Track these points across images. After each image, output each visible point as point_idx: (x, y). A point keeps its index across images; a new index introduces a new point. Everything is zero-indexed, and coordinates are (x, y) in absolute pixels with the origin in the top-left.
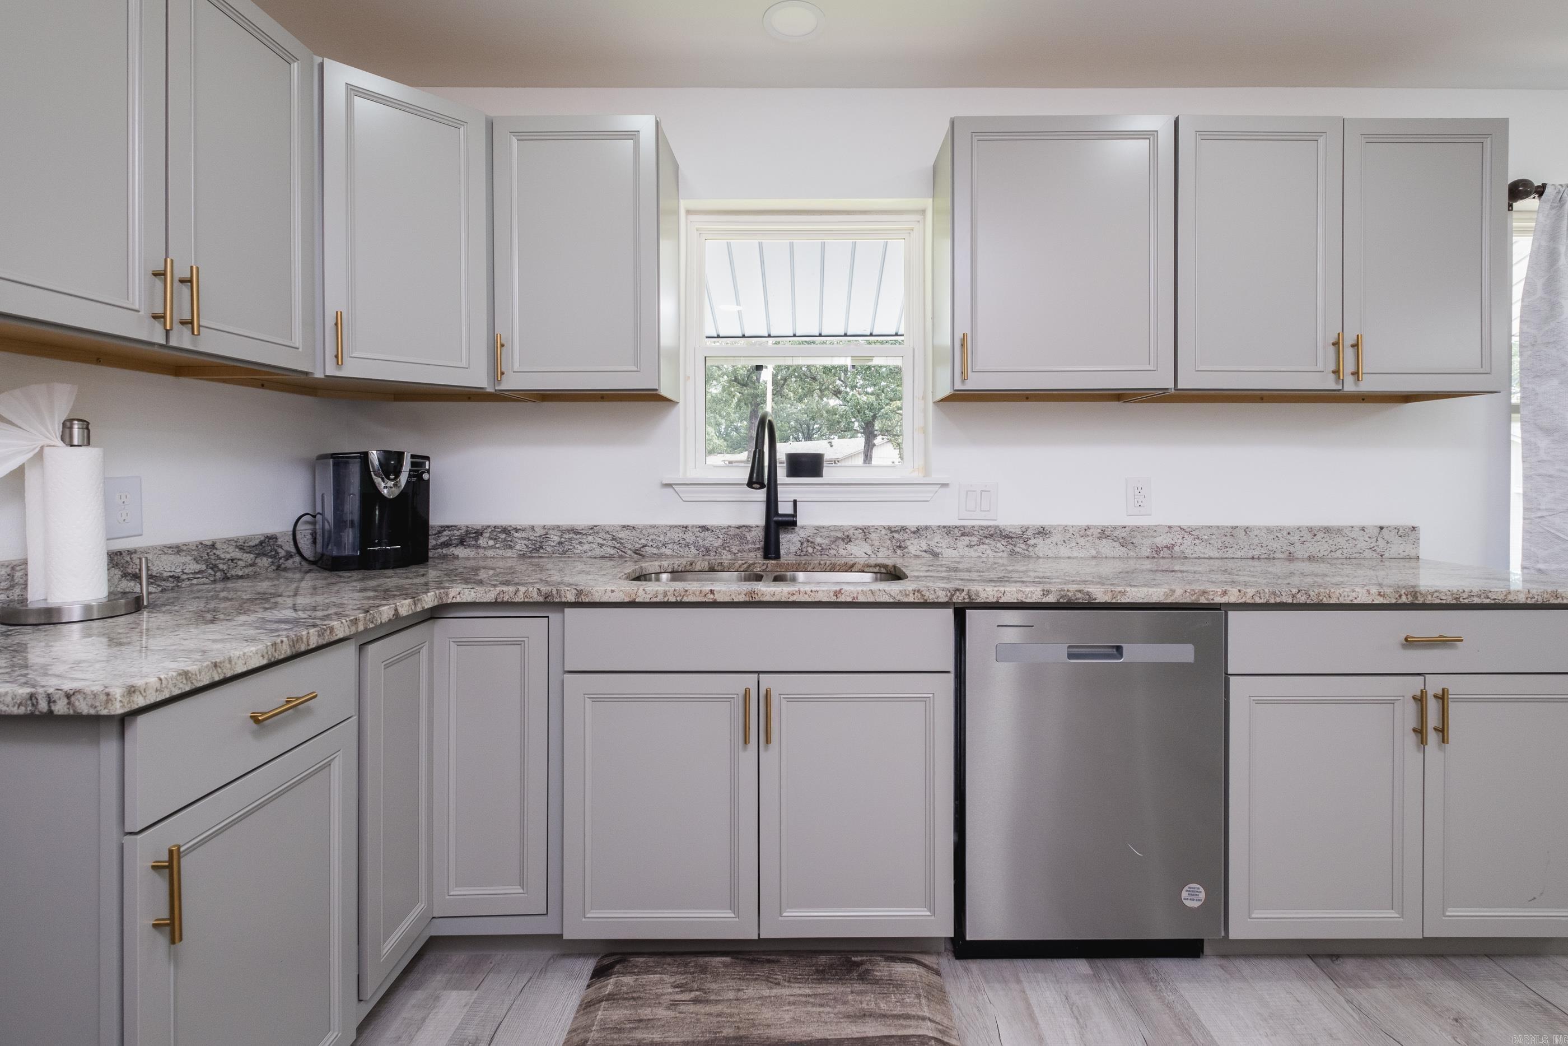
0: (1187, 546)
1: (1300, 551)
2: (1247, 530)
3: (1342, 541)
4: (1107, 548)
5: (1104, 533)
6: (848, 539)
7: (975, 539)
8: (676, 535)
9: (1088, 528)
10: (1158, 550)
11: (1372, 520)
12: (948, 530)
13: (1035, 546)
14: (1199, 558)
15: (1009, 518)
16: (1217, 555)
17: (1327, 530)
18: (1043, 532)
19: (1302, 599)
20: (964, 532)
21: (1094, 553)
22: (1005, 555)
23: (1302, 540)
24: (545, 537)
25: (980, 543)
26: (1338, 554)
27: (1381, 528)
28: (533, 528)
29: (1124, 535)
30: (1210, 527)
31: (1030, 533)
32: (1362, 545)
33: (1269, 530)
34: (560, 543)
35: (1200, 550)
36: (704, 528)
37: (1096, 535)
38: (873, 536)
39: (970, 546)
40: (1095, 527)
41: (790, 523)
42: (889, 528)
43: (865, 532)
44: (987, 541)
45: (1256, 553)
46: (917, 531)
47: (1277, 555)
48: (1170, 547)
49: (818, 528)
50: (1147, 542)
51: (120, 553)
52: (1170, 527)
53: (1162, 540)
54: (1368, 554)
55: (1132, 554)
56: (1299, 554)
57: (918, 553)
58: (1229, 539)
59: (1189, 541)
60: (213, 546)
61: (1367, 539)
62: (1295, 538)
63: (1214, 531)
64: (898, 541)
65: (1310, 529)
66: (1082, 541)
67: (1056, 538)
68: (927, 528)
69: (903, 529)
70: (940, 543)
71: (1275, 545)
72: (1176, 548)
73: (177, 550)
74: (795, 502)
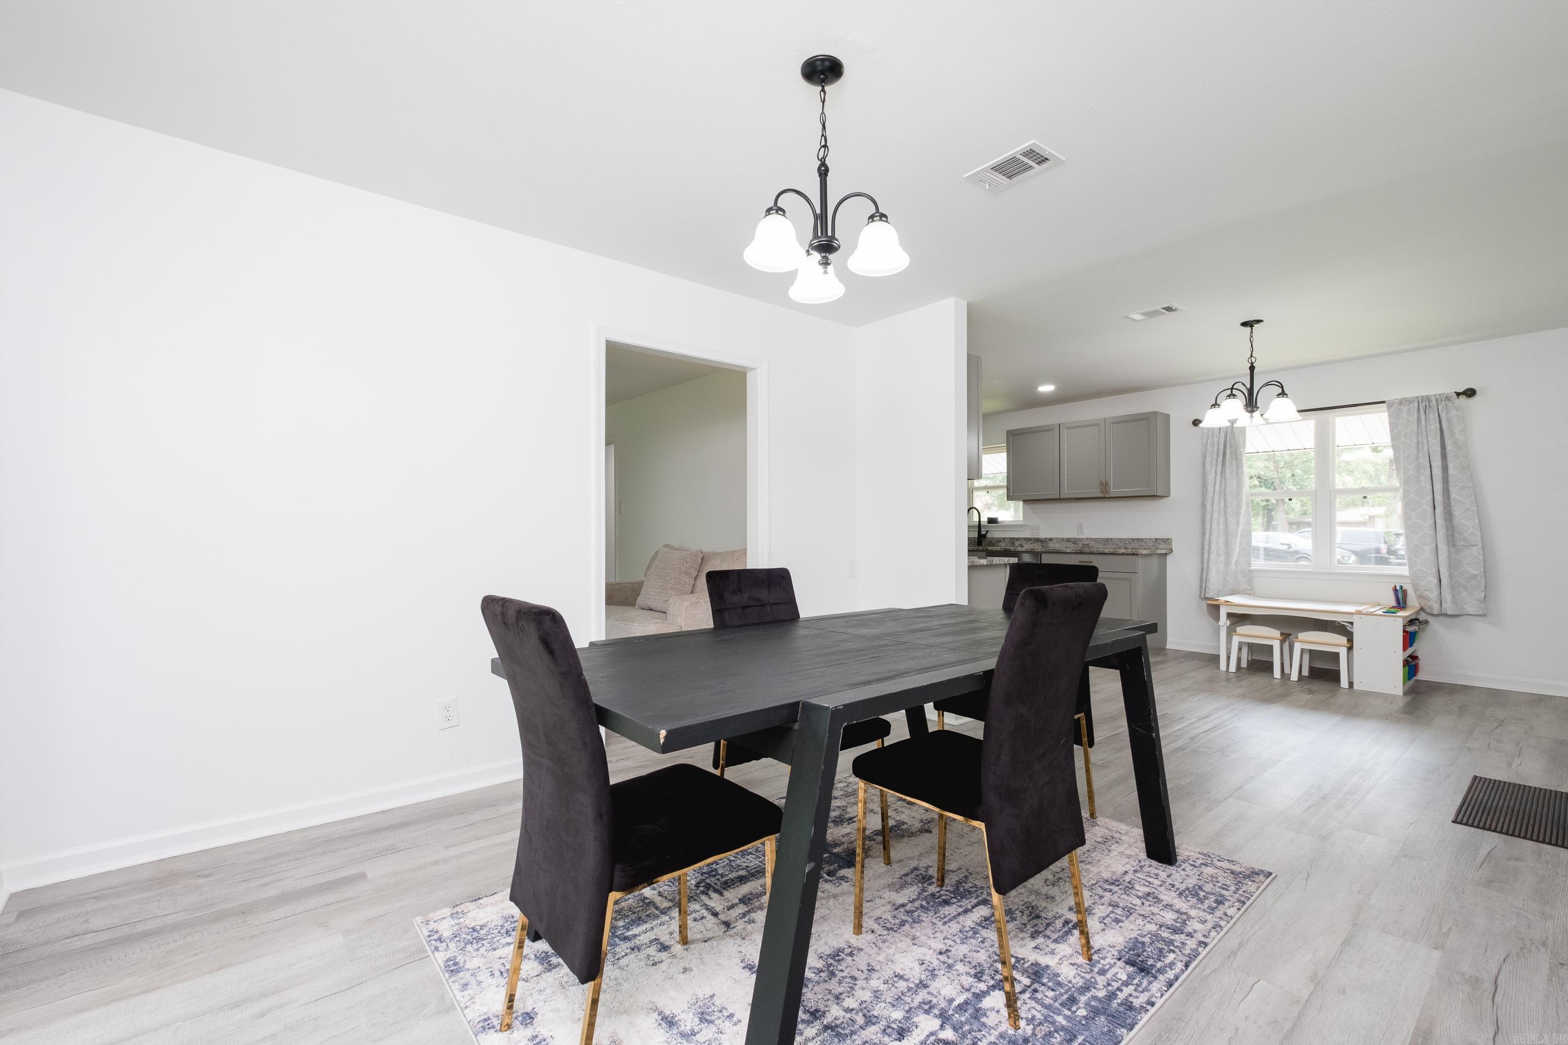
1: (1129, 546)
2: (1111, 539)
3: (1143, 543)
4: (1068, 544)
5: (1068, 540)
6: (1000, 541)
7: (1032, 541)
9: (1063, 538)
10: (1084, 545)
11: (1153, 536)
12: (1025, 539)
13: (1049, 544)
14: (1097, 548)
15: (1042, 535)
16: (1103, 547)
17: (1138, 539)
18: (1051, 540)
19: (1055, 551)
20: (1029, 539)
21: (1065, 546)
22: (1041, 546)
23: (1130, 542)
25: (1034, 543)
27: (1156, 539)
29: (1074, 540)
30: (1100, 538)
31: (1048, 540)
32: (1150, 544)
33: (1119, 539)
35: (1097, 545)
37: (1065, 540)
38: (1006, 540)
39: (1031, 544)
40: (1066, 538)
41: (984, 536)
42: (1010, 538)
43: (1004, 539)
45: (1115, 547)
46: (1018, 539)
47: (1121, 547)
48: (1088, 545)
49: (992, 538)
50: (1081, 543)
52: (1088, 538)
53: (1085, 542)
54: (1152, 547)
55: (1077, 546)
57: (1018, 545)
58: (1106, 542)
59: (1093, 543)
61: (1152, 542)
62: (1127, 542)
63: (1101, 540)
64: (1012, 542)
65: (1132, 539)
66: (1062, 542)
69: (1014, 538)
70: (1023, 542)
71: (1121, 544)
72: (1090, 545)
74: (988, 531)
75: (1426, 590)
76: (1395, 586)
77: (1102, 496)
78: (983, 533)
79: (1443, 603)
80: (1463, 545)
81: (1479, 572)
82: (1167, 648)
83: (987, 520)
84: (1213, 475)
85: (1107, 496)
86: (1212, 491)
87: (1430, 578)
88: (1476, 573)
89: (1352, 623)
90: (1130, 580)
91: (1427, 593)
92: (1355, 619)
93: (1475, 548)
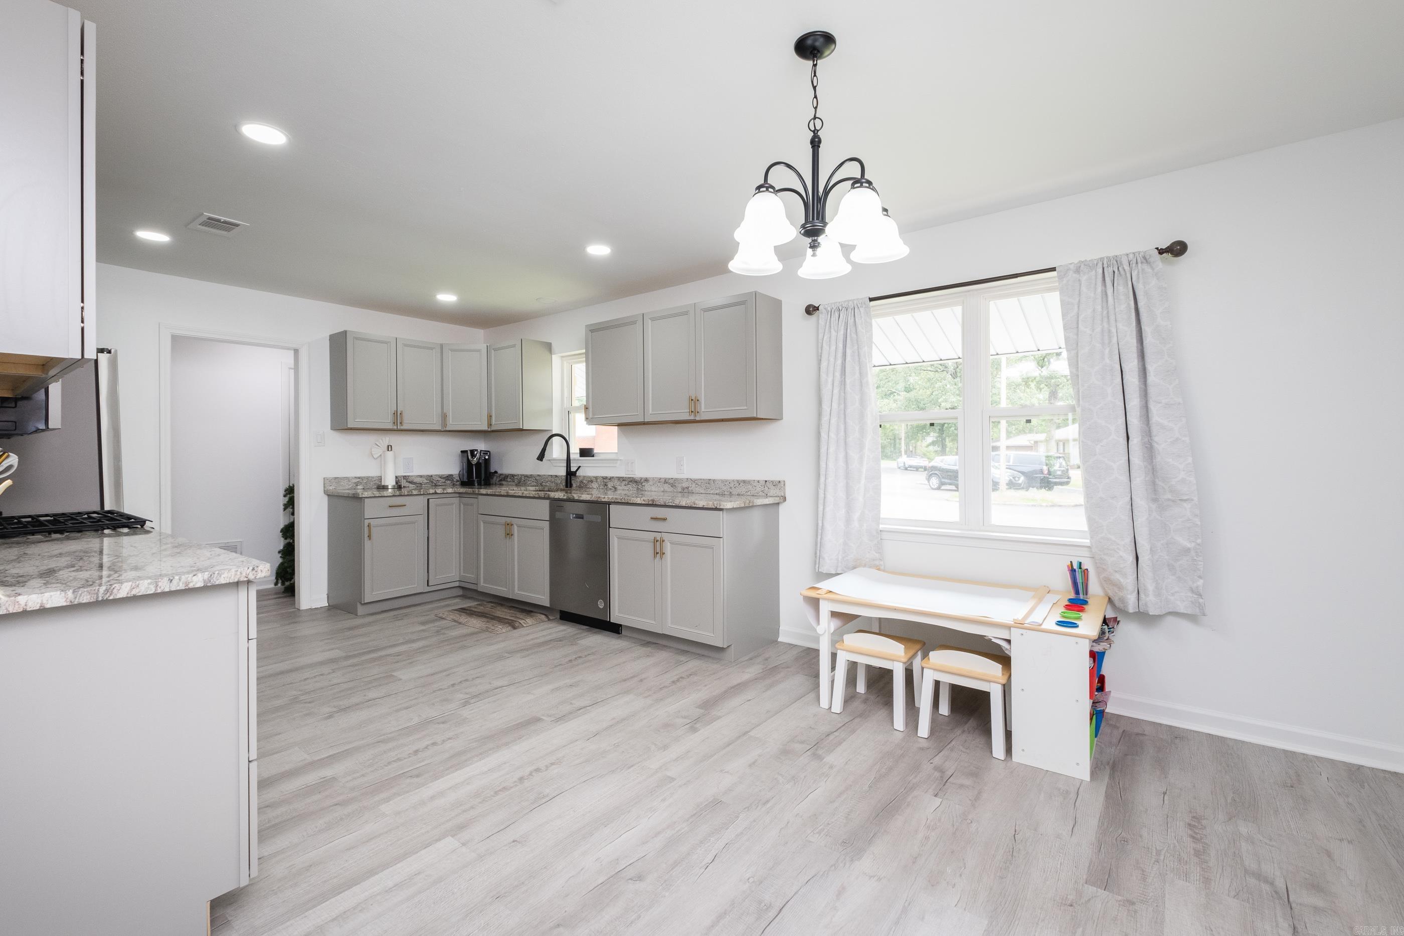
0: (693, 487)
1: (735, 492)
2: (714, 481)
3: (750, 487)
4: (667, 487)
5: (666, 481)
6: (592, 481)
7: (626, 482)
8: (550, 478)
9: (660, 479)
10: (683, 489)
11: (762, 478)
12: (619, 478)
13: (644, 486)
14: (698, 493)
15: (638, 474)
16: (704, 492)
17: (744, 482)
18: (646, 480)
20: (623, 479)
21: (663, 489)
22: (635, 489)
23: (735, 486)
24: (521, 478)
25: (628, 484)
26: (749, 493)
27: (766, 481)
28: (518, 475)
29: (672, 482)
30: (701, 479)
31: (643, 480)
32: (758, 489)
33: (722, 481)
34: (524, 480)
35: (698, 489)
36: (556, 476)
37: (663, 482)
38: (599, 480)
39: (625, 485)
40: (663, 478)
41: (574, 474)
42: (603, 477)
43: (596, 478)
44: (630, 483)
45: (718, 492)
46: (611, 479)
47: (725, 493)
48: (688, 488)
49: (584, 477)
50: (680, 485)
51: (406, 476)
52: (687, 479)
53: (685, 485)
54: (761, 493)
55: (675, 490)
56: (733, 493)
57: (611, 488)
58: (708, 485)
59: (694, 485)
60: (432, 476)
61: (760, 486)
62: (732, 485)
63: (702, 481)
64: (605, 483)
65: (738, 481)
66: (659, 484)
67: (651, 483)
68: (613, 477)
69: (606, 478)
70: (617, 483)
71: (725, 488)
72: (690, 488)
73: (421, 476)
74: (579, 467)
75: (1116, 571)
76: (1071, 562)
77: (692, 418)
78: (573, 469)
79: (1142, 595)
80: (1169, 500)
81: (1193, 544)
82: (779, 640)
83: (579, 452)
84: (830, 386)
85: (698, 418)
86: (829, 410)
87: (1121, 553)
88: (1189, 545)
89: (1009, 641)
90: (713, 548)
91: (1117, 577)
92: (1015, 635)
93: (1187, 506)
